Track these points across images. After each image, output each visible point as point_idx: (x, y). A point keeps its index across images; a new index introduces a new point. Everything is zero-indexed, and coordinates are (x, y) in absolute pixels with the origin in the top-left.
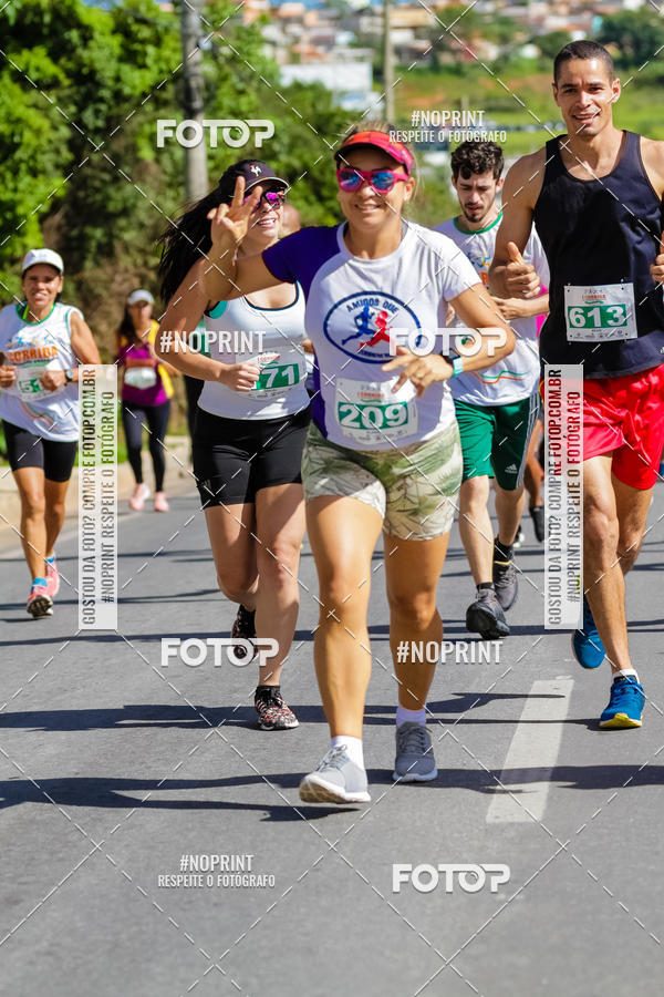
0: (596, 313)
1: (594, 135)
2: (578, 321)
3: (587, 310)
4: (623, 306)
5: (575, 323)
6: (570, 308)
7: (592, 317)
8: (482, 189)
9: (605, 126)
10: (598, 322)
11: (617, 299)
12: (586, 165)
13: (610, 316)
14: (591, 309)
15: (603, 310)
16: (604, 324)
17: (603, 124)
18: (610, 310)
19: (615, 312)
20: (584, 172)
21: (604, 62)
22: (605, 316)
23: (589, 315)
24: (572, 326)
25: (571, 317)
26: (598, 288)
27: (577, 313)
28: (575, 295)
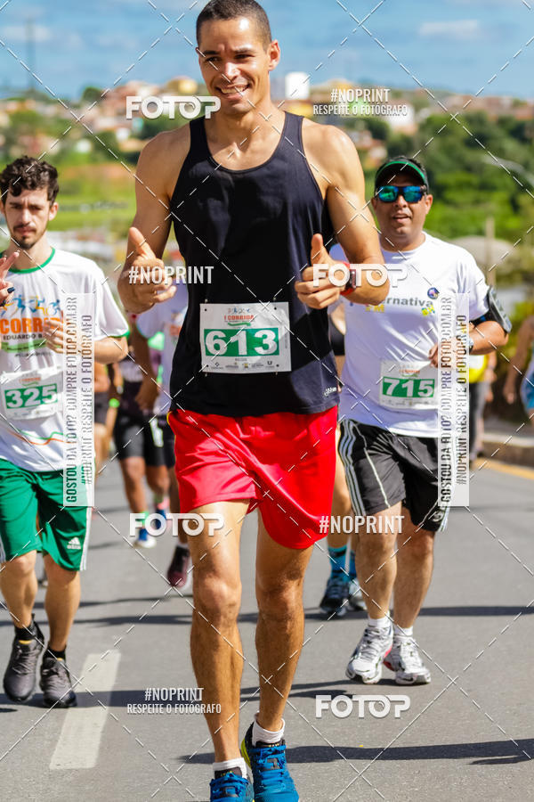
0: (241, 338)
1: (245, 113)
2: (217, 347)
3: (230, 333)
4: (275, 330)
5: (212, 349)
6: (207, 331)
7: (237, 343)
8: (34, 209)
9: (260, 101)
10: (243, 349)
11: (269, 321)
12: (235, 148)
13: (260, 343)
14: (234, 332)
15: (250, 334)
16: (251, 352)
17: (256, 98)
18: (258, 335)
19: (265, 337)
20: (231, 158)
21: (254, 21)
22: (253, 342)
23: (233, 339)
24: (208, 353)
25: (207, 342)
26: (245, 307)
27: (216, 337)
28: (214, 315)
